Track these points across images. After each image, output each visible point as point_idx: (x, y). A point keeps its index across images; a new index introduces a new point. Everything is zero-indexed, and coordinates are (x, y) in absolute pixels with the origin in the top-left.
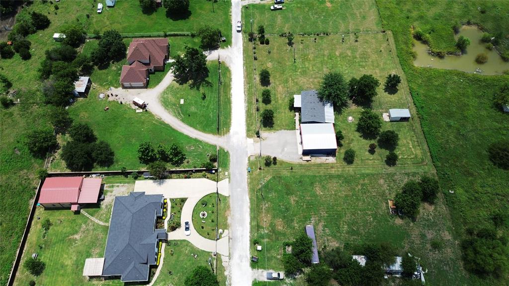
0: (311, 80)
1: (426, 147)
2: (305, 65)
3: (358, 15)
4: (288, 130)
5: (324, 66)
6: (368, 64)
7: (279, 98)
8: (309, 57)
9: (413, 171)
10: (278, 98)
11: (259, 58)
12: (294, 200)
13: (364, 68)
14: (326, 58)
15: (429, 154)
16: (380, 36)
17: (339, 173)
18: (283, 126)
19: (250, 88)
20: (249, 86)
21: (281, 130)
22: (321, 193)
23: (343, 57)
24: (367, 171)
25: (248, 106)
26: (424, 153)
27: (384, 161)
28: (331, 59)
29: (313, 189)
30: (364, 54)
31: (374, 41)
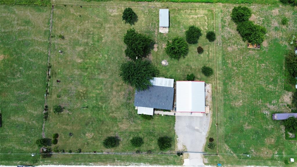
0: (114, 93)
1: (197, 5)
2: (93, 97)
3: (22, 28)
4: (175, 124)
5: (96, 77)
6: (97, 33)
7: (136, 128)
8: (81, 91)
9: (220, 21)
10: (135, 130)
11: (79, 145)
12: (248, 126)
13: (102, 38)
14: (86, 74)
15: (204, 4)
16: (57, 12)
17: (221, 83)
18: (170, 127)
19: (121, 159)
20: (118, 160)
21: (174, 130)
22: (241, 101)
23: (85, 56)
24: (220, 58)
25: (145, 163)
26: (203, 8)
27: (210, 43)
28: (87, 69)
29: (237, 108)
30: (82, 34)
31: (64, 20)
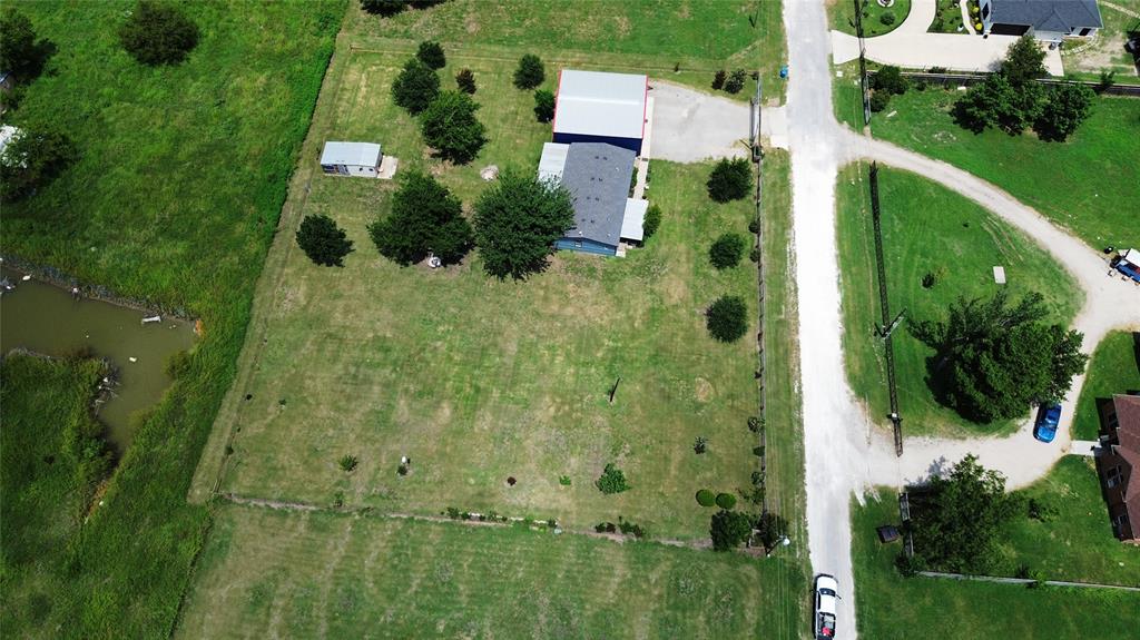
0: (570, 311)
1: (328, 85)
2: (576, 374)
3: (276, 619)
4: (672, 162)
5: (510, 362)
6: (356, 353)
7: (683, 259)
8: (552, 410)
9: (390, 41)
10: (688, 261)
12: (681, 11)
13: (376, 338)
14: (496, 394)
15: (330, 70)
16: (247, 482)
17: (564, 51)
18: (682, 174)
19: (778, 305)
20: (780, 312)
21: (691, 164)
22: (618, 18)
23: (431, 393)
24: (496, 48)
25: (786, 242)
26: (343, 69)
27: (447, 66)
28: (478, 390)
29: (634, 29)
30: (349, 398)
31: (283, 459)
